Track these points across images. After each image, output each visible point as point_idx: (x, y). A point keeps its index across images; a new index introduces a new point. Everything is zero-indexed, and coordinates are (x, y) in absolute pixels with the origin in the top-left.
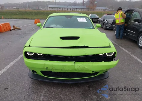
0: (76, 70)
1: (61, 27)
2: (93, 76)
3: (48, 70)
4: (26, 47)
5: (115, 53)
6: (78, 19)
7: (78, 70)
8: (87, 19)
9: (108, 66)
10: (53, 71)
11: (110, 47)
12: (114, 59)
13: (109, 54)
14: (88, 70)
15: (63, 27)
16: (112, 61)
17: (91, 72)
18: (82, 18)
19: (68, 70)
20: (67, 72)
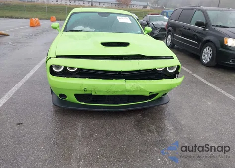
0: (127, 91)
1: (91, 30)
2: (148, 101)
3: (86, 93)
4: (50, 58)
5: (179, 67)
6: (118, 18)
7: (131, 91)
8: (132, 18)
9: (171, 84)
10: (93, 94)
11: (172, 58)
12: (177, 75)
13: (170, 68)
14: (144, 91)
15: (94, 30)
16: (175, 77)
17: (148, 95)
18: (123, 17)
19: (116, 92)
20: (114, 94)
